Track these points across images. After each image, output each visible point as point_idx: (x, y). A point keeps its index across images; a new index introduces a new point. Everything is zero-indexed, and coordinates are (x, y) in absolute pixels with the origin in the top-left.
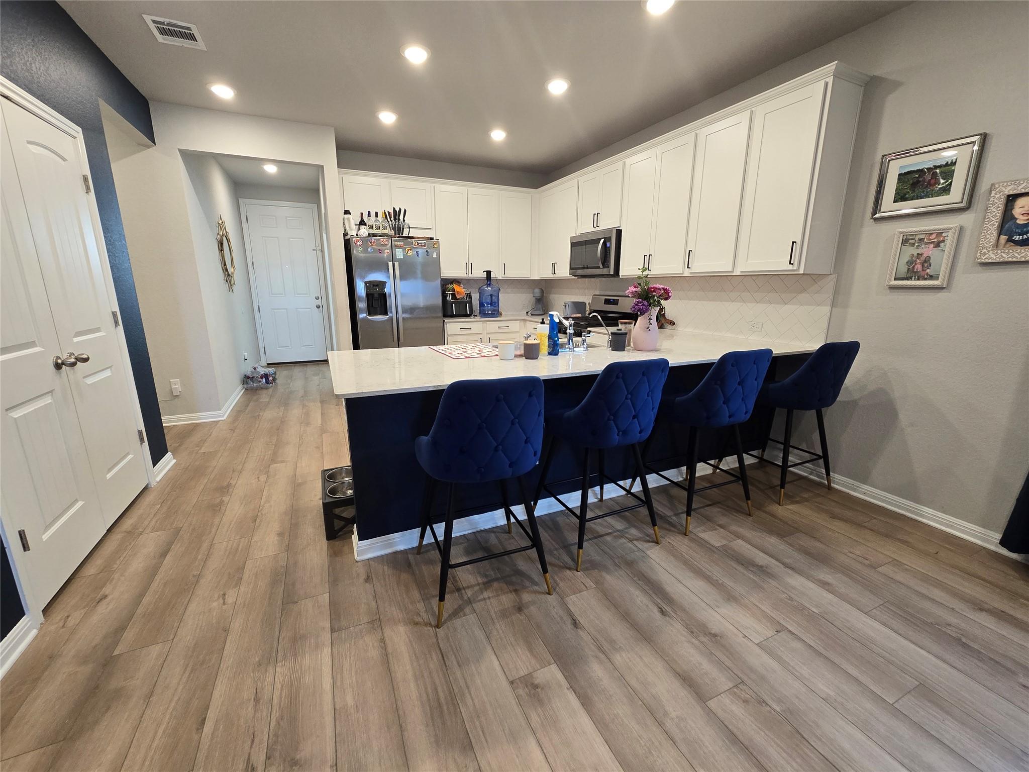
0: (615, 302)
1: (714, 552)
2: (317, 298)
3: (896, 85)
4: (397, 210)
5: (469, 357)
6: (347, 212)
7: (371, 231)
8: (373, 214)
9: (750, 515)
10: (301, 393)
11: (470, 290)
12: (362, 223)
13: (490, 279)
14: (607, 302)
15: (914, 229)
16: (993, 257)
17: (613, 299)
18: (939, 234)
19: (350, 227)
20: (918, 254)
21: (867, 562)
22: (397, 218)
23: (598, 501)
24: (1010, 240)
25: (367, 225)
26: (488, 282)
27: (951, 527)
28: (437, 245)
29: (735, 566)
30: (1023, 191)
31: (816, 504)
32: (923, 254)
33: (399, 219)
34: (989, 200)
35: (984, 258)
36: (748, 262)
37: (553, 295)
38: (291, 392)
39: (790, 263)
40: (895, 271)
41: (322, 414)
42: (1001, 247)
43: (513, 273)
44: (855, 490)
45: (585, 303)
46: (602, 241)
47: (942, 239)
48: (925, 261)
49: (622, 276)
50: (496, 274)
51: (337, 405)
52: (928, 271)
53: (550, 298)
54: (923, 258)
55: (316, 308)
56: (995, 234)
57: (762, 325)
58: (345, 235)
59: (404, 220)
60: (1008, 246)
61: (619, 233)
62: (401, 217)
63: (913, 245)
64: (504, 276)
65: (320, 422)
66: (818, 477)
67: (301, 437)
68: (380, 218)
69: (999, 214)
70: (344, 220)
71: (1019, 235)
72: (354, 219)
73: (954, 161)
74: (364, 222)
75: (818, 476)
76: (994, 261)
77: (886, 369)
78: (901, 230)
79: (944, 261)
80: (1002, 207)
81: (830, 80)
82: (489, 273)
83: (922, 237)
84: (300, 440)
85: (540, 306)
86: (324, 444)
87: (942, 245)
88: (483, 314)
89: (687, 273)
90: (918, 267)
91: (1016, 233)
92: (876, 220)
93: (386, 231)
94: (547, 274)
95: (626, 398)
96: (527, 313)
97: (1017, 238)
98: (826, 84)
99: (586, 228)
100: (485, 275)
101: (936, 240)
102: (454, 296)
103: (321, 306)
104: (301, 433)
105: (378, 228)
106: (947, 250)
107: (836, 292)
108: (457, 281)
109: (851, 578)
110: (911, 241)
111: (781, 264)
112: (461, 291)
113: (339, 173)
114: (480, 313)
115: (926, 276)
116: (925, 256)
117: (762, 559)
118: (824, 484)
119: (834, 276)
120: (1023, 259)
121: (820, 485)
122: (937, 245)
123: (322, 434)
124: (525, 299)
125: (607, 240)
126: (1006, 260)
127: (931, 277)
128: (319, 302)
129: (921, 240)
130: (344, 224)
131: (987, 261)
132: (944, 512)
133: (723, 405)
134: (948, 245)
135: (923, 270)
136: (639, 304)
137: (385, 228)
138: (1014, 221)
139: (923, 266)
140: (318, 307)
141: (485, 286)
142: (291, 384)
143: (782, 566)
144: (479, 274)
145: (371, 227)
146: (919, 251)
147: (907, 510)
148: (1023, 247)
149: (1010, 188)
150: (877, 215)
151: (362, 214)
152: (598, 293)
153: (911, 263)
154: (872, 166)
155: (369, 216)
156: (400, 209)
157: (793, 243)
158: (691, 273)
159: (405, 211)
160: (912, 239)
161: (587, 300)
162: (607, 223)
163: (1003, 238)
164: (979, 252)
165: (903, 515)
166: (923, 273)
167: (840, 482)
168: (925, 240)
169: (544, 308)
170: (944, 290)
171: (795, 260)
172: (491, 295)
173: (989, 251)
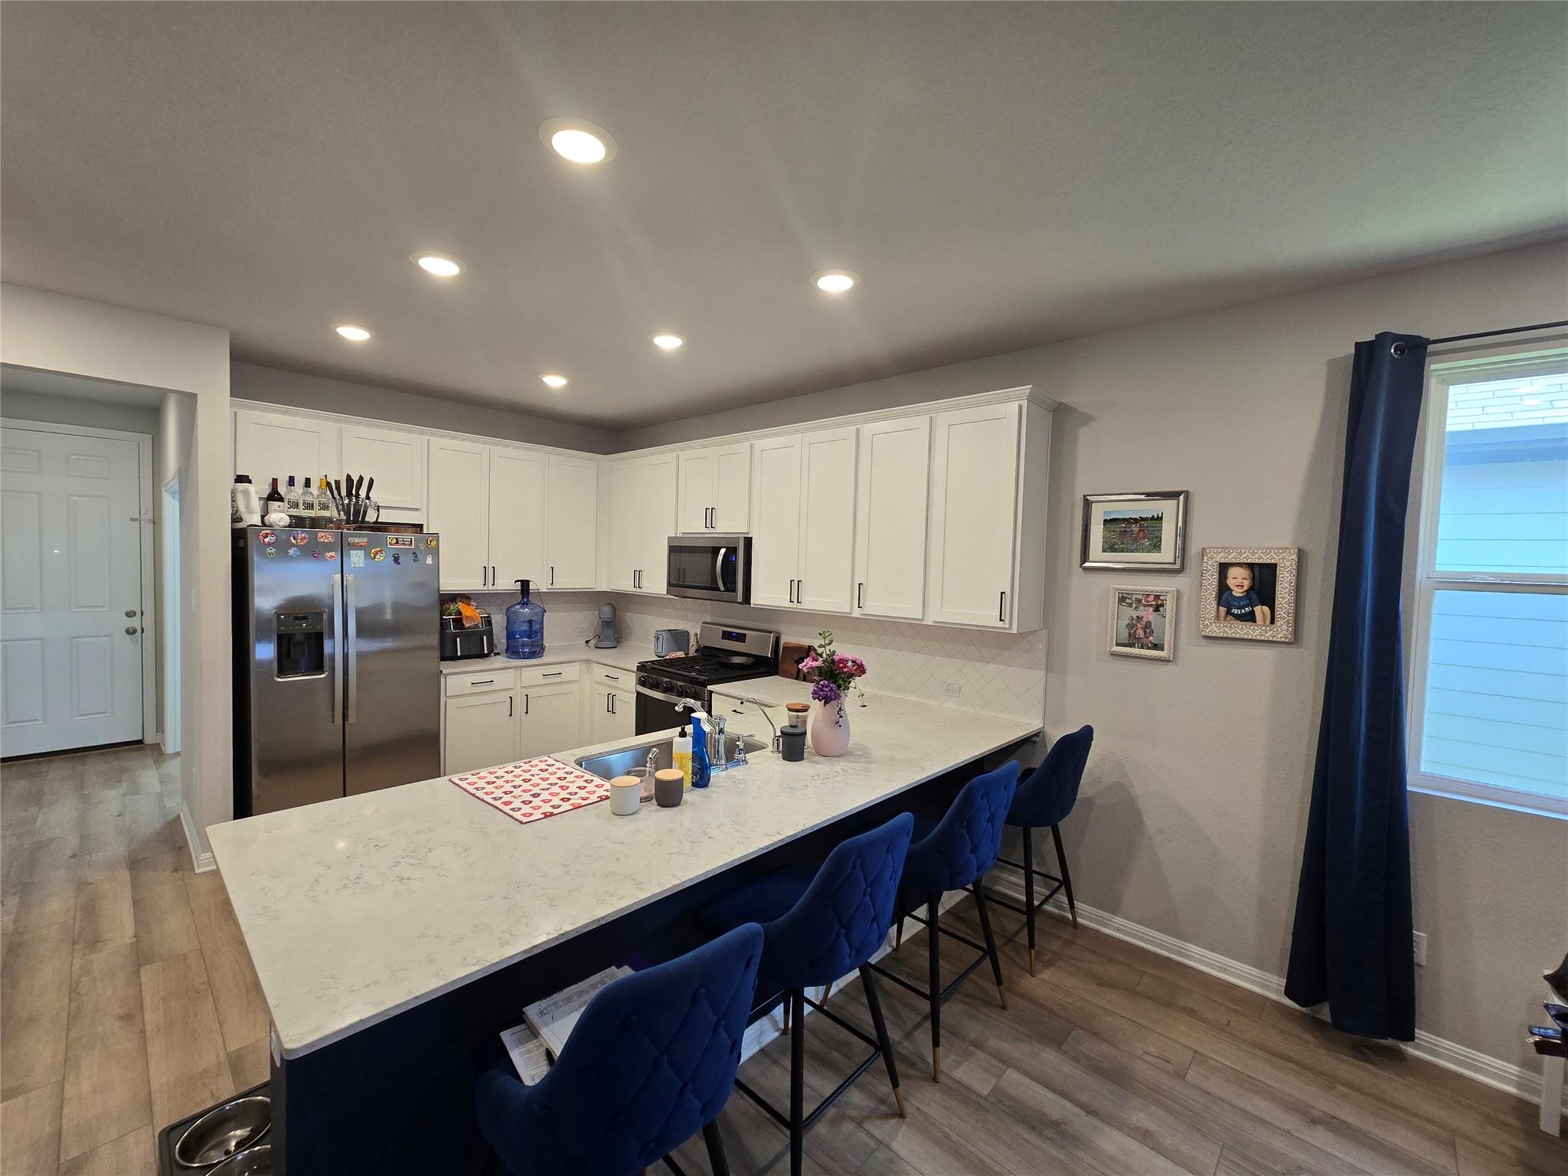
0: (741, 638)
1: (987, 1111)
2: (130, 614)
3: (1087, 419)
4: (356, 479)
5: (552, 814)
6: (241, 479)
7: (294, 512)
8: (300, 482)
9: (1004, 1007)
10: (72, 842)
11: (489, 609)
12: (274, 496)
13: (528, 593)
14: (727, 636)
15: (1129, 587)
16: (1216, 630)
17: (737, 633)
18: (1157, 597)
19: (247, 507)
20: (1137, 617)
21: (1170, 1067)
22: (354, 492)
23: (781, 1035)
24: (1229, 613)
25: (286, 501)
26: (523, 599)
27: (1224, 970)
28: (434, 543)
29: (1026, 1135)
30: (1234, 561)
31: (1072, 962)
32: (1142, 617)
33: (357, 495)
34: (1202, 565)
35: (1207, 631)
36: (943, 610)
37: (631, 614)
38: (39, 847)
39: (1001, 620)
40: (1115, 638)
41: (137, 903)
42: (1222, 619)
43: (566, 582)
44: (1105, 925)
45: (688, 633)
46: (723, 551)
47: (1160, 602)
48: (1146, 627)
49: (754, 604)
50: (539, 584)
51: (175, 870)
52: (1151, 638)
53: (626, 618)
54: (1144, 623)
55: (128, 636)
56: (1214, 604)
57: (960, 688)
58: (236, 518)
59: (368, 498)
60: (1228, 619)
61: (748, 542)
62: (363, 493)
63: (1130, 605)
64: (550, 587)
65: (129, 930)
66: (1057, 909)
67: (74, 991)
68: (314, 489)
69: (1215, 583)
70: (233, 492)
71: (1238, 609)
72: (257, 490)
73: (1160, 516)
74: (279, 494)
75: (1056, 906)
76: (1218, 635)
77: (1121, 758)
78: (1115, 586)
79: (1167, 628)
80: (1216, 576)
81: (1025, 404)
82: (525, 584)
83: (1140, 597)
84: (70, 1001)
85: (610, 632)
86: (147, 1003)
87: (1161, 609)
88: (513, 651)
89: (857, 613)
90: (1140, 633)
91: (1235, 606)
92: (1086, 569)
93: (326, 513)
94: (626, 585)
95: (864, 895)
96: (587, 642)
97: (1236, 611)
98: (1020, 407)
99: (693, 526)
100: (518, 586)
101: (1154, 603)
102: (459, 622)
103: (139, 630)
104: (75, 977)
105: (310, 506)
106: (1168, 616)
107: (1049, 653)
108: (466, 598)
109: (1166, 1108)
110: (1128, 601)
111: (988, 617)
112: (472, 614)
113: (232, 405)
114: (507, 651)
115: (1150, 645)
116: (1145, 620)
117: (1054, 1106)
118: (1067, 919)
119: (1044, 632)
120: (1246, 637)
121: (1062, 920)
122: (1157, 609)
123: (139, 967)
124: (584, 620)
125: (732, 551)
126: (1229, 636)
127: (1156, 647)
128: (134, 623)
129: (1139, 601)
130: (233, 501)
131: (1211, 634)
132: (1213, 950)
133: (970, 855)
134: (1168, 611)
135: (1145, 637)
136: (825, 689)
137: (325, 507)
138: (1228, 592)
139: (1145, 632)
140: (131, 632)
141: (518, 607)
142: (39, 819)
143: (1083, 1114)
144: (506, 583)
145: (296, 505)
146: (1139, 613)
147: (1171, 950)
148: (1243, 623)
149: (1220, 555)
150: (1087, 564)
151: (275, 481)
152: (708, 619)
153: (1130, 626)
154: (1073, 505)
155: (290, 485)
156: (361, 479)
157: (1002, 593)
158: (862, 614)
159: (371, 482)
160: (1129, 598)
161: (693, 628)
162: (728, 526)
163: (1223, 609)
164: (1202, 622)
165: (1168, 958)
166: (1145, 641)
167: (1088, 915)
168: (1143, 601)
169: (616, 635)
170: (1171, 663)
171: (1006, 616)
172: (530, 622)
173: (1211, 623)
